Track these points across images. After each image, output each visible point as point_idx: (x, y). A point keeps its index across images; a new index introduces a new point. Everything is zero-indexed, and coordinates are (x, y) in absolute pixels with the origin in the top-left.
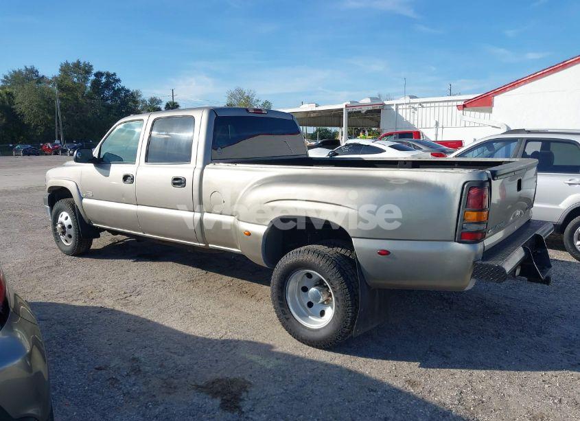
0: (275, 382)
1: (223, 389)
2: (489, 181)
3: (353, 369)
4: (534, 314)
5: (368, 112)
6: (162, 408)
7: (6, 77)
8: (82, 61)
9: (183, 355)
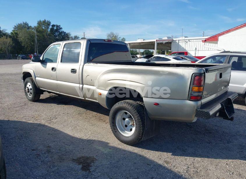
0: (107, 159)
1: (84, 161)
2: (204, 73)
3: (142, 155)
4: (228, 133)
5: (166, 43)
6: (56, 168)
7: (15, 26)
8: (46, 20)
9: (69, 146)
